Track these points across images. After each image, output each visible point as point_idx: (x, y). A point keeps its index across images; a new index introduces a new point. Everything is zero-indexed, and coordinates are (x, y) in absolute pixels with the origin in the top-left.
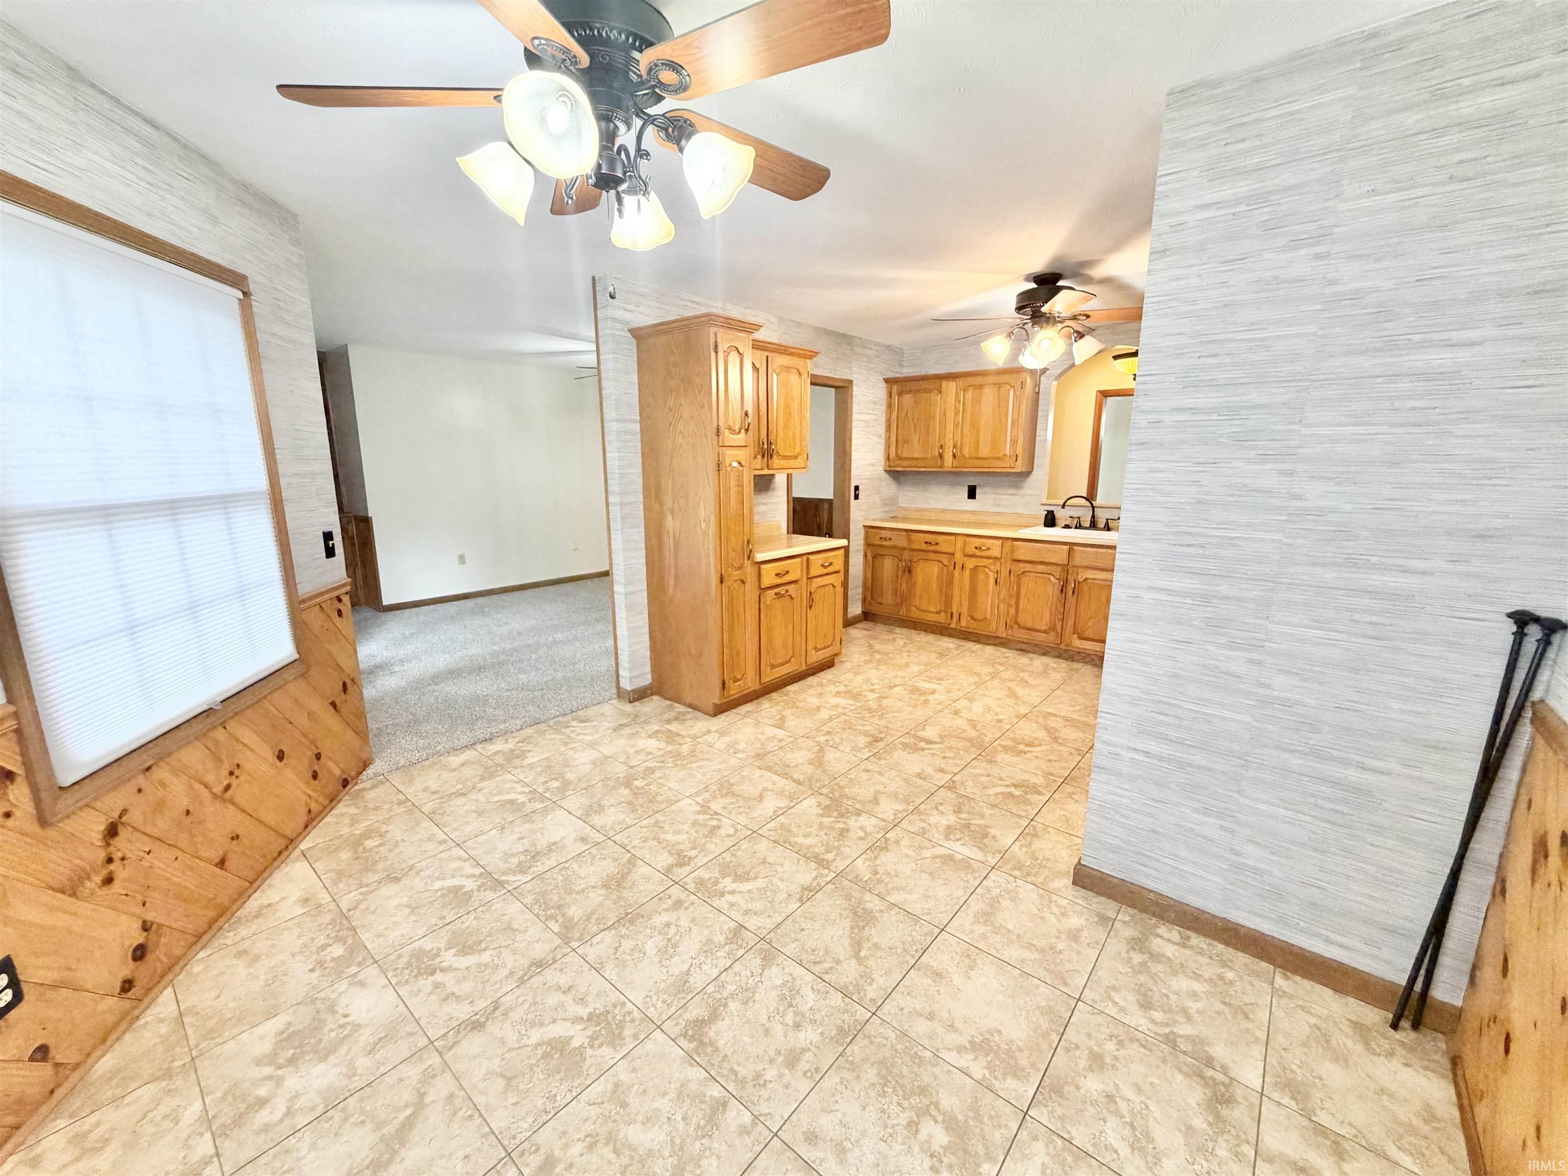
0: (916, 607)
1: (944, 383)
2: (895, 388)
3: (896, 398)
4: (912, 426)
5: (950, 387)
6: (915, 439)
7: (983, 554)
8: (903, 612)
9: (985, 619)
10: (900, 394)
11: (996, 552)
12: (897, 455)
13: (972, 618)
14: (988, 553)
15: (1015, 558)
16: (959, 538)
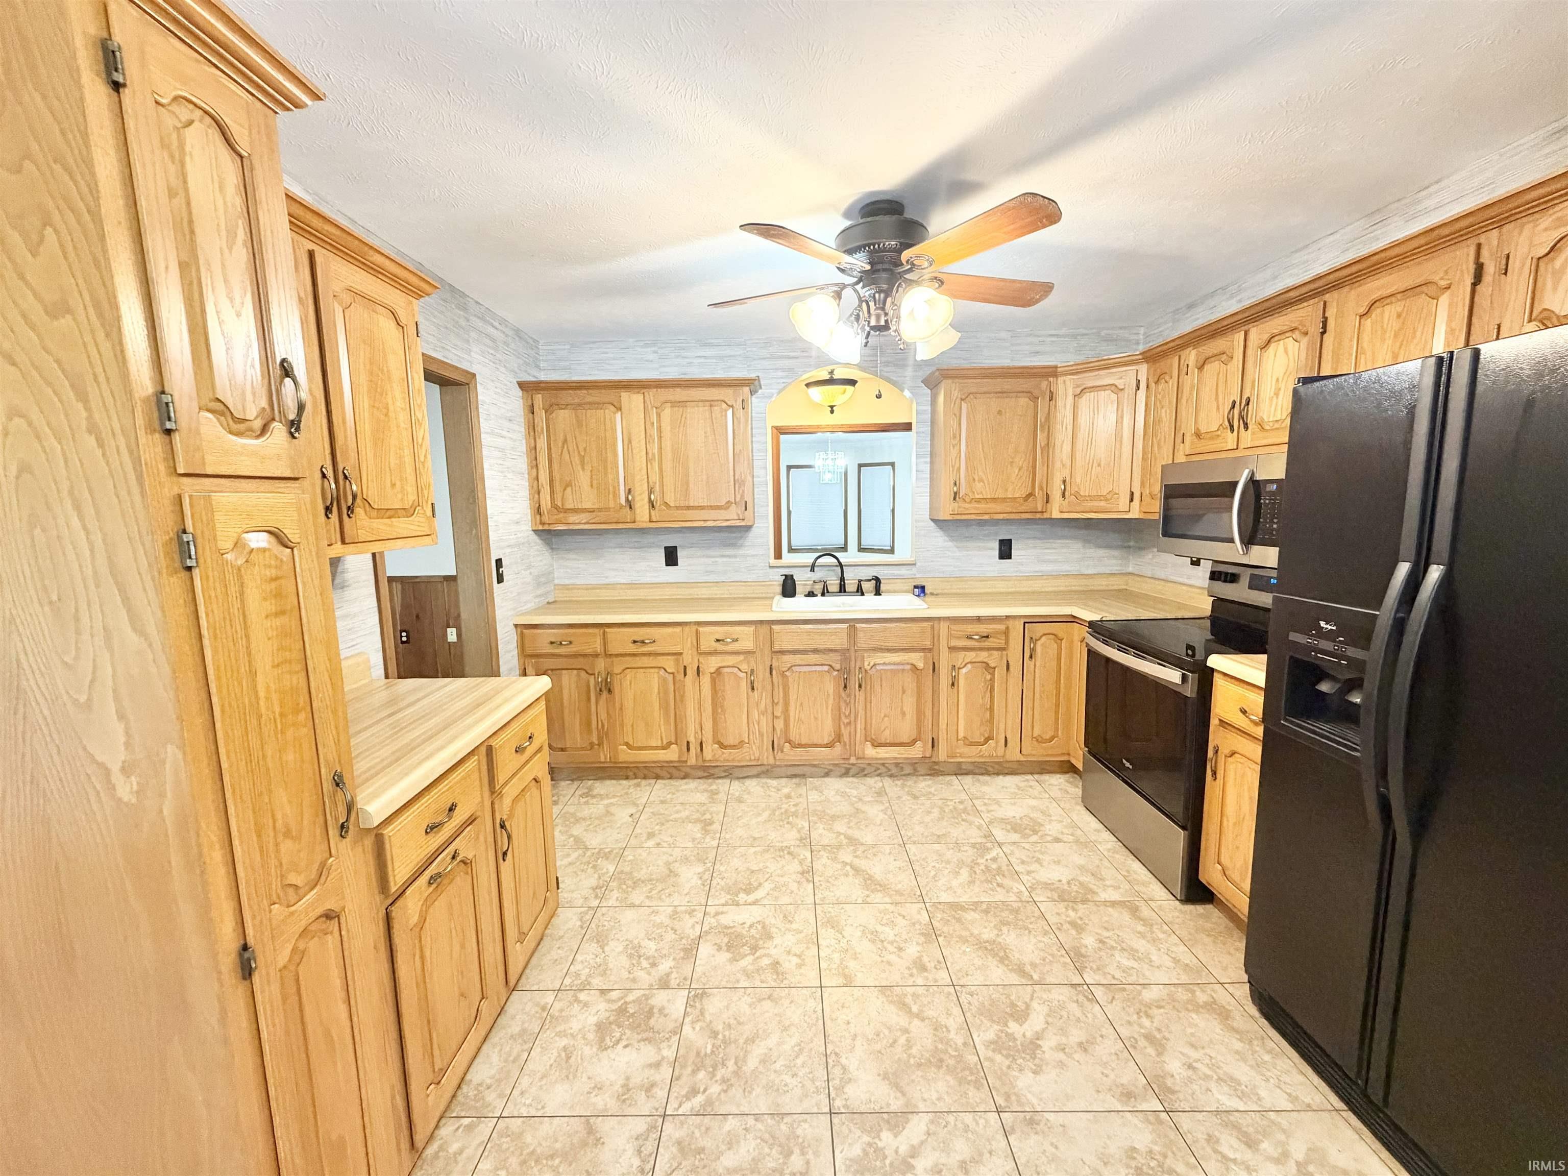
0: (627, 744)
1: (624, 395)
2: (539, 399)
3: (541, 415)
4: (576, 460)
5: (633, 401)
6: (583, 478)
7: (729, 648)
8: (604, 756)
9: (742, 742)
10: (549, 410)
11: (747, 644)
12: (555, 506)
13: (722, 746)
14: (736, 646)
15: (777, 647)
16: (687, 629)
